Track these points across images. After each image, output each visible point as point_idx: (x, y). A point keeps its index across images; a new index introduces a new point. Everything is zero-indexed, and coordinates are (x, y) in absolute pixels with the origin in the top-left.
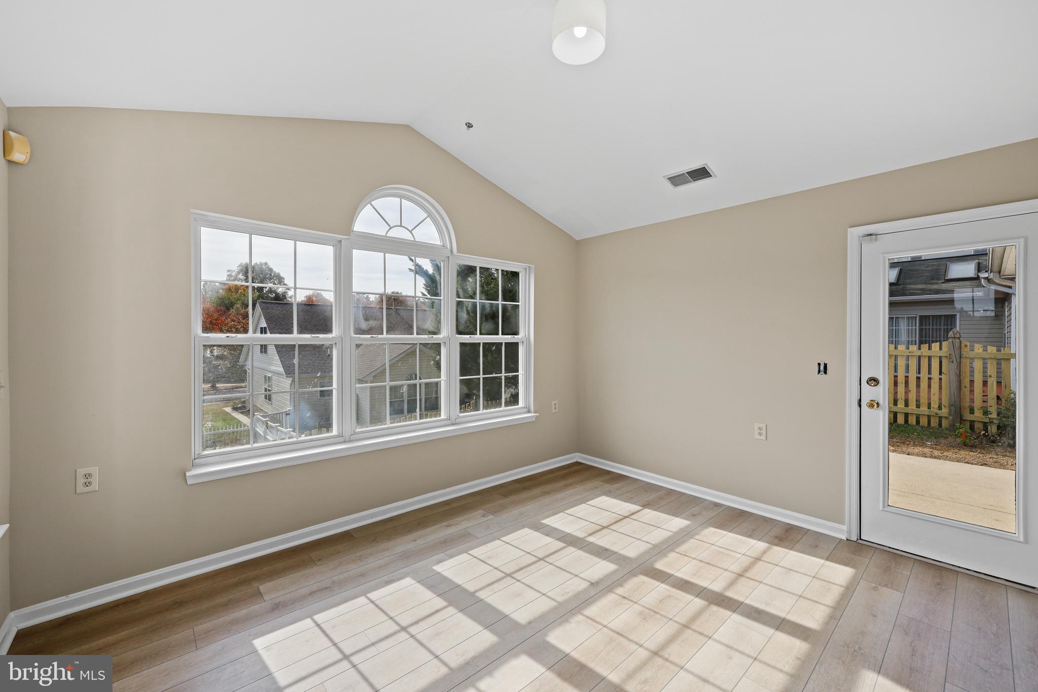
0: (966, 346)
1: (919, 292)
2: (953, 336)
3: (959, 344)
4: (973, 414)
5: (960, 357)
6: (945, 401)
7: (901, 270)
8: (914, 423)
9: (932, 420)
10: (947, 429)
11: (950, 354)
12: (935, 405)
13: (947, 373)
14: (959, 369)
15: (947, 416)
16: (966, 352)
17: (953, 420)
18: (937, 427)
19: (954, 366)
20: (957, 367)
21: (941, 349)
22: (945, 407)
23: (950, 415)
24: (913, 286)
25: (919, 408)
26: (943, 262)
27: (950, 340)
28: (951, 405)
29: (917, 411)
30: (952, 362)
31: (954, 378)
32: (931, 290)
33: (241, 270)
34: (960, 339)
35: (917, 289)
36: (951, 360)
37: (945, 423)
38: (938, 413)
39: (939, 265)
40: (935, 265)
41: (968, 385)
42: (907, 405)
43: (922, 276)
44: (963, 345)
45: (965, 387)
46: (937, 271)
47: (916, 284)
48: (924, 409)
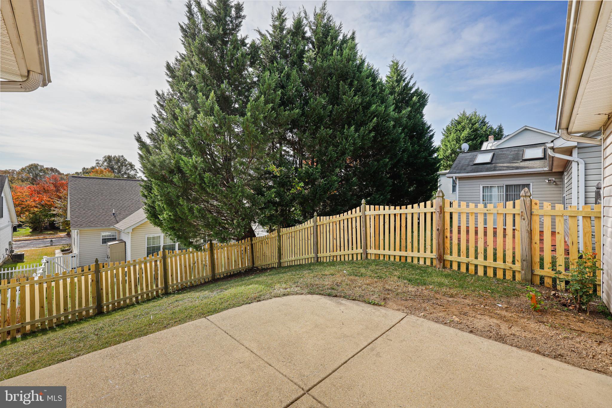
0: (536, 204)
1: (505, 168)
2: (524, 195)
3: (530, 202)
4: (543, 269)
5: (531, 214)
6: (518, 257)
7: (494, 154)
8: (492, 275)
9: (507, 272)
10: (520, 283)
11: (522, 212)
12: (509, 259)
13: (520, 230)
14: (530, 225)
15: (520, 270)
16: (536, 210)
17: (525, 274)
18: (512, 280)
19: (525, 223)
20: (528, 224)
21: (514, 207)
22: (518, 261)
23: (522, 269)
24: (501, 165)
25: (496, 261)
26: (521, 148)
27: (522, 198)
28: (523, 260)
29: (494, 264)
30: (524, 219)
31: (526, 235)
32: (513, 167)
33: (106, 160)
34: (531, 197)
35: (504, 167)
36: (523, 217)
37: (518, 277)
38: (512, 267)
39: (518, 151)
40: (516, 150)
41: (538, 242)
42: (485, 258)
43: (507, 158)
44: (533, 203)
45: (536, 243)
46: (517, 154)
47: (503, 163)
48: (500, 264)
